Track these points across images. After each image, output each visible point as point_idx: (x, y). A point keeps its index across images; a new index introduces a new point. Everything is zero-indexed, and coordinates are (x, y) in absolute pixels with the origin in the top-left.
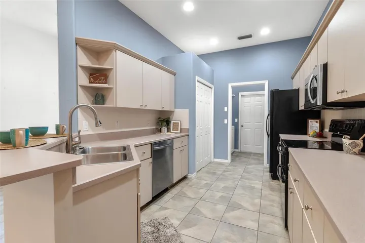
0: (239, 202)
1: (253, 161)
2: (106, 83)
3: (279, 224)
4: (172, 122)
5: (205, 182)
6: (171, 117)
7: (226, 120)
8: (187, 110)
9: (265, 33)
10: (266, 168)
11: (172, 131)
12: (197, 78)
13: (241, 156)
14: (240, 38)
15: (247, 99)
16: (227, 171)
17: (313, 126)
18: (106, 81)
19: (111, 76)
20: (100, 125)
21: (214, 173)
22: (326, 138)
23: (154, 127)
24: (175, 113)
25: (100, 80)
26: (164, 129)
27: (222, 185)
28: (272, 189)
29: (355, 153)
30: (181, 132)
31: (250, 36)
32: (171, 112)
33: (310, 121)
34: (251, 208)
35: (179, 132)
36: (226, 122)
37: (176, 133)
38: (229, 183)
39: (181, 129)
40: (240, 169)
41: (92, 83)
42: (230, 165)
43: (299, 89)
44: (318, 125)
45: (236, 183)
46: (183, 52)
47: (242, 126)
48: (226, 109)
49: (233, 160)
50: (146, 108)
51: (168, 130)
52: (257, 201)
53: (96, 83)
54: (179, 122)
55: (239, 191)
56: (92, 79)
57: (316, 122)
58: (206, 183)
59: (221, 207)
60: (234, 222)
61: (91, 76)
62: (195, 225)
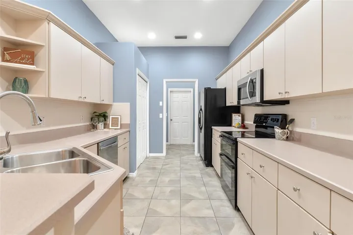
0: (190, 194)
1: (184, 152)
2: (33, 64)
3: (228, 207)
4: (111, 117)
5: (149, 179)
6: (108, 111)
7: (162, 114)
8: (128, 104)
9: (197, 37)
10: (197, 157)
11: (110, 127)
12: (138, 71)
13: (173, 149)
14: (177, 38)
15: (175, 95)
16: (167, 165)
17: (236, 119)
18: (33, 61)
19: (41, 55)
20: (39, 122)
21: (154, 168)
22: (247, 128)
23: (88, 124)
24: (113, 107)
25: (22, 59)
26: (101, 125)
27: (167, 179)
28: (209, 176)
29: (283, 140)
30: (121, 128)
31: (185, 37)
32: (109, 106)
33: (233, 115)
34: (201, 197)
35: (119, 127)
36: (161, 117)
37: (115, 129)
38: (173, 177)
39: (121, 124)
40: (176, 161)
41: (7, 61)
42: (166, 157)
43: (225, 89)
44: (240, 118)
45: (179, 174)
46: (117, 41)
47: (171, 120)
48: (161, 104)
49: (167, 153)
50: (86, 100)
51: (106, 126)
52: (203, 189)
53: (16, 62)
54: (119, 117)
55: (184, 183)
56: (8, 57)
57: (239, 116)
58: (151, 180)
59: (175, 202)
60: (193, 214)
61: (4, 51)
62: (158, 228)
